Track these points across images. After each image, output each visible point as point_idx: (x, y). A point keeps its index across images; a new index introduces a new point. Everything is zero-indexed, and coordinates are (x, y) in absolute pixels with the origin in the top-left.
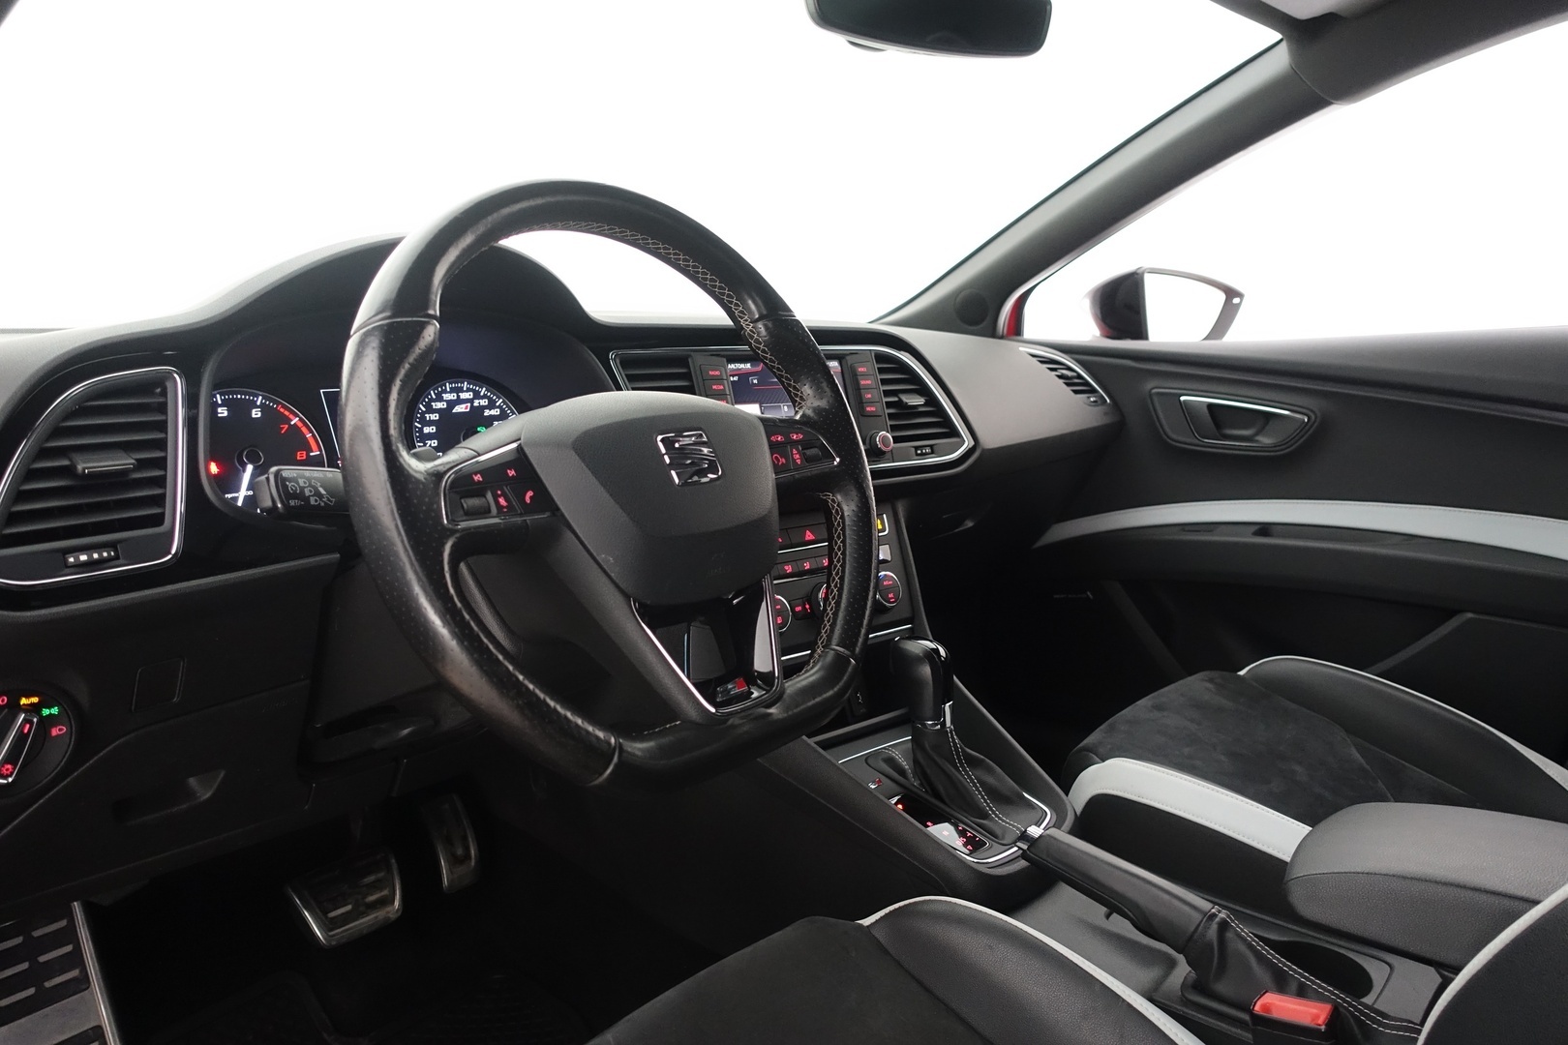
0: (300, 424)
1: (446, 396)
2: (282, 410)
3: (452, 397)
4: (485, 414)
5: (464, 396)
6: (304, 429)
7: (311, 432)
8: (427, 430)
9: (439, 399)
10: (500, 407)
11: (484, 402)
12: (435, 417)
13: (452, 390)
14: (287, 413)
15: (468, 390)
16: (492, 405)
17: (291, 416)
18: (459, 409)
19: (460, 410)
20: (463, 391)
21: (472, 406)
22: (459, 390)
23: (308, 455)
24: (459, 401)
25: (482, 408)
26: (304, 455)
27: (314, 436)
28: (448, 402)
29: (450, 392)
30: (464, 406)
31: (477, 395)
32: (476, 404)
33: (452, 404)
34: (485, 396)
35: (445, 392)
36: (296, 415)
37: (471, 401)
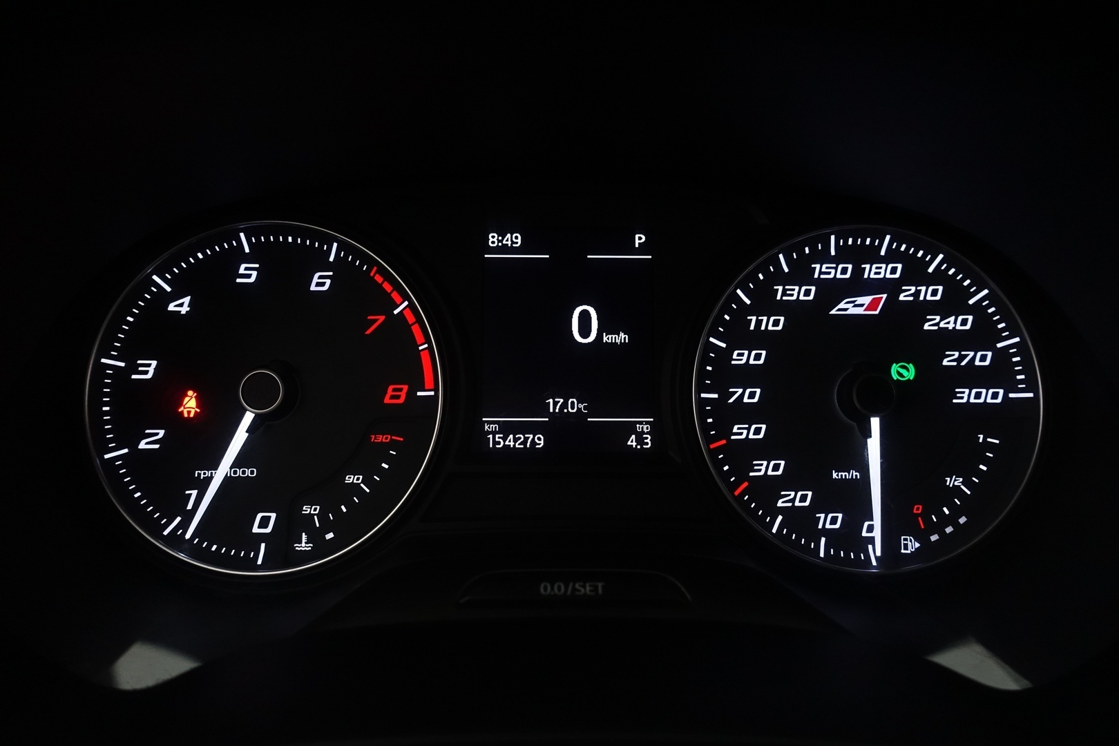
0: (411, 318)
1: (824, 271)
2: (379, 279)
3: (839, 272)
4: (928, 327)
5: (872, 271)
6: (416, 329)
7: (428, 341)
8: (741, 358)
9: (801, 275)
10: (977, 310)
11: (931, 293)
12: (773, 324)
13: (846, 255)
14: (387, 287)
15: (892, 257)
16: (953, 303)
17: (395, 296)
18: (856, 306)
19: (853, 311)
20: (874, 258)
21: (894, 301)
22: (864, 255)
23: (411, 394)
24: (858, 286)
25: (922, 309)
26: (403, 395)
27: (430, 348)
28: (820, 284)
29: (837, 260)
30: (866, 300)
31: (915, 273)
32: (906, 296)
33: (833, 291)
34: (938, 277)
35: (824, 257)
36: (405, 297)
37: (892, 287)
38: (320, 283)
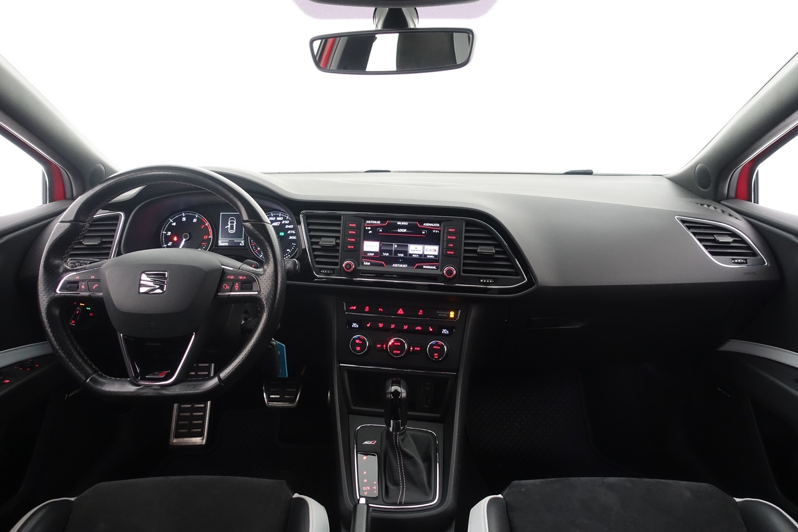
0: (208, 226)
2: (203, 220)
3: (273, 219)
4: (286, 227)
5: (278, 219)
6: (209, 228)
11: (287, 222)
13: (274, 216)
14: (205, 221)
15: (281, 216)
16: (290, 224)
19: (275, 225)
21: (281, 223)
22: (276, 216)
24: (276, 221)
25: (285, 224)
30: (277, 223)
31: (285, 219)
32: (283, 222)
34: (288, 220)
36: (207, 223)
37: (281, 221)
38: (195, 220)
